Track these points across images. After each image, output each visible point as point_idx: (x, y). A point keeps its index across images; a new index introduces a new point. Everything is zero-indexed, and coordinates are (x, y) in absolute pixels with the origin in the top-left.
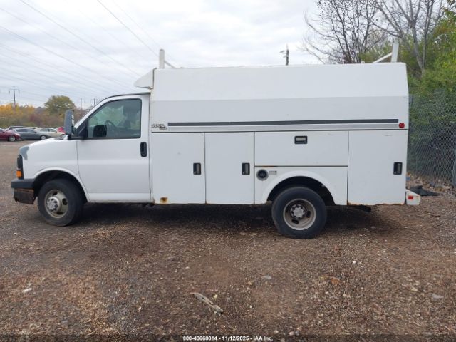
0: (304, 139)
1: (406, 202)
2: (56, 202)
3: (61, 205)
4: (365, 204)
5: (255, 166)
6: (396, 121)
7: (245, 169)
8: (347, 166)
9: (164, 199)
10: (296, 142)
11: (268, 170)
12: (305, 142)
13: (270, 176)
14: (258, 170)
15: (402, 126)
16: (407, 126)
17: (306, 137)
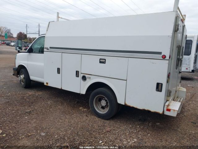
0: (104, 61)
1: (164, 111)
2: (21, 78)
3: (23, 79)
4: (135, 107)
5: (81, 73)
6: (160, 53)
7: (77, 73)
8: (126, 80)
9: (47, 83)
10: (100, 62)
11: (87, 76)
12: (104, 63)
13: (87, 80)
14: (82, 75)
15: (164, 57)
16: (167, 58)
17: (105, 60)
